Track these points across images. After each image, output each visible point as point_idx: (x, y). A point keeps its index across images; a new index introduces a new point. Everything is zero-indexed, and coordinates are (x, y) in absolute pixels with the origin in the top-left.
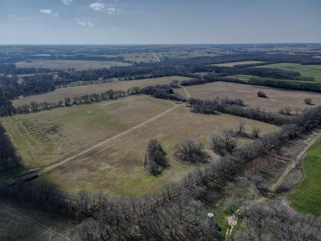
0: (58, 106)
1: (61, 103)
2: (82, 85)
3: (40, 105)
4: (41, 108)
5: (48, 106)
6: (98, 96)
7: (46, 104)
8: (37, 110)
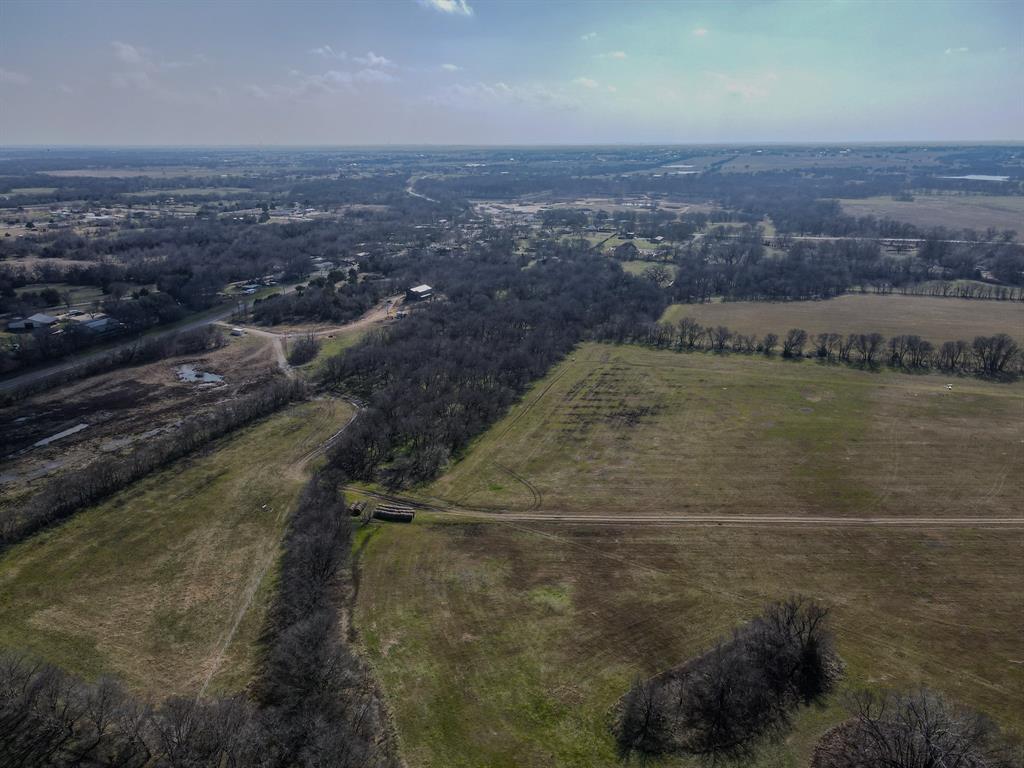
0: (760, 349)
1: (771, 340)
2: (958, 297)
3: (704, 333)
4: (705, 342)
5: (728, 343)
6: (927, 347)
7: (724, 334)
8: (691, 344)
